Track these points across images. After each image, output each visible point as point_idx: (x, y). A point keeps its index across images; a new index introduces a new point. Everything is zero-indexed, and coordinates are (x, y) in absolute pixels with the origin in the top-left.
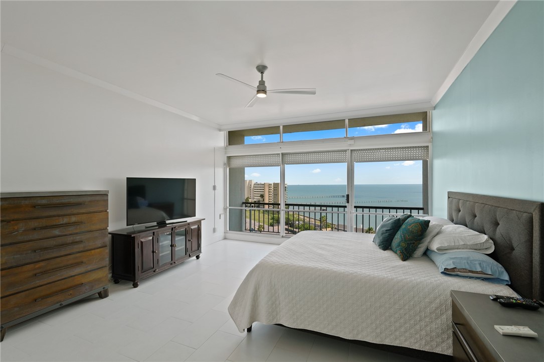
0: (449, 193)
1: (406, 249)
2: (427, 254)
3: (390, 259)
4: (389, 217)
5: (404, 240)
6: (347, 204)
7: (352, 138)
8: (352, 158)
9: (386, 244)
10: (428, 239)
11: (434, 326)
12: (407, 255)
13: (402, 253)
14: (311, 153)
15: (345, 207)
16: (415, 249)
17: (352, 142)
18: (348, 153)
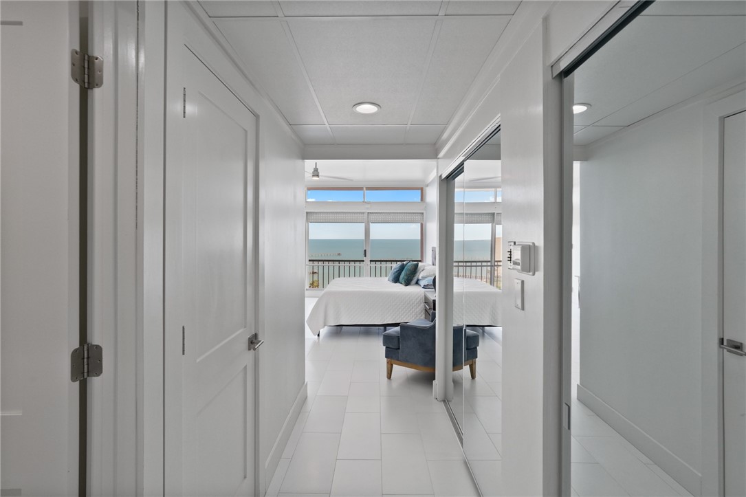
1: (407, 279)
2: (417, 283)
3: (400, 288)
4: (396, 266)
5: (406, 275)
6: (364, 259)
7: (369, 203)
8: (369, 219)
9: (396, 280)
10: (418, 274)
11: (418, 310)
12: (408, 283)
13: (405, 282)
15: (363, 261)
16: (411, 280)
17: (368, 206)
18: (366, 215)
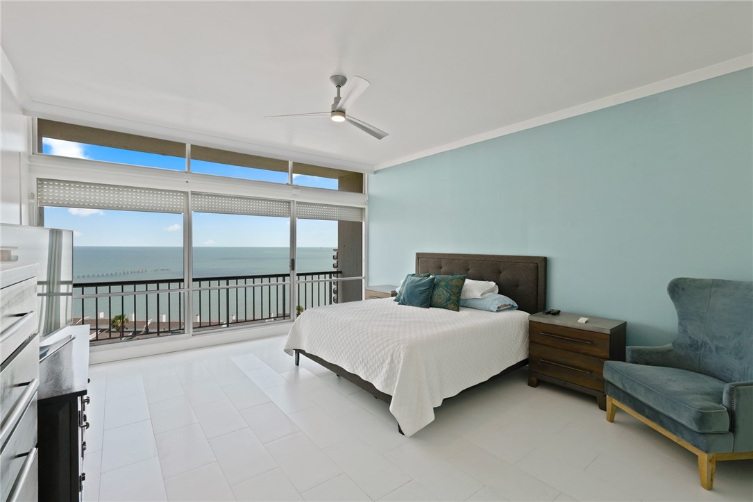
0: (417, 254)
1: (457, 301)
5: (454, 294)
7: (297, 187)
12: (458, 306)
13: (456, 304)
14: (242, 198)
18: (293, 206)
